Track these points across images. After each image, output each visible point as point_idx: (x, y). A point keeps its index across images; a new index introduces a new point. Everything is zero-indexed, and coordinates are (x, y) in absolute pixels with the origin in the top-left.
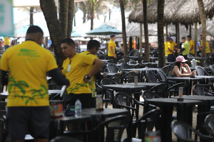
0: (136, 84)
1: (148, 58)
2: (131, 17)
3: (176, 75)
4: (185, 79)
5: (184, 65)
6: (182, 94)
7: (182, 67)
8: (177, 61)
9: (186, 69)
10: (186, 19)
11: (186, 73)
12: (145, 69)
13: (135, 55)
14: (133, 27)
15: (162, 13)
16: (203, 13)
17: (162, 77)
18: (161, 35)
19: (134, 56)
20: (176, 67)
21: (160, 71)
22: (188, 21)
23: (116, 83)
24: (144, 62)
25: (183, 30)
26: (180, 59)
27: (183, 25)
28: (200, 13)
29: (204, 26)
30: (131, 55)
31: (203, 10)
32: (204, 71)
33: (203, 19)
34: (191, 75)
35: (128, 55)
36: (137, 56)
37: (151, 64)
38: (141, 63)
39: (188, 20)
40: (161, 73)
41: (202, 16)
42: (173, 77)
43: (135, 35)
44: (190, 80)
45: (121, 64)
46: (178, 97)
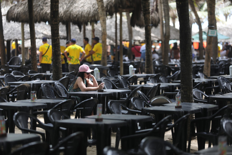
0: (33, 101)
1: (36, 67)
2: (10, 15)
3: (79, 89)
4: (92, 94)
5: (89, 76)
6: (101, 112)
7: (87, 79)
8: (80, 71)
9: (92, 82)
10: (80, 17)
11: (91, 86)
12: (36, 82)
13: (16, 64)
14: (12, 27)
15: (57, 10)
16: (103, 10)
17: (61, 91)
18: (56, 38)
19: (14, 65)
20: (79, 78)
21: (58, 84)
22: (83, 20)
23: (6, 100)
24: (30, 73)
25: (74, 32)
26: (84, 69)
27: (75, 24)
28: (98, 10)
29: (103, 26)
30: (10, 64)
31: (103, 6)
32: (112, 83)
33: (102, 18)
34: (98, 88)
35: (7, 64)
36: (19, 65)
37: (42, 75)
38: (28, 74)
39: (83, 18)
40: (60, 87)
41: (101, 14)
42: (75, 92)
43: (14, 37)
44: (99, 94)
45: (5, 75)
46: (96, 117)
